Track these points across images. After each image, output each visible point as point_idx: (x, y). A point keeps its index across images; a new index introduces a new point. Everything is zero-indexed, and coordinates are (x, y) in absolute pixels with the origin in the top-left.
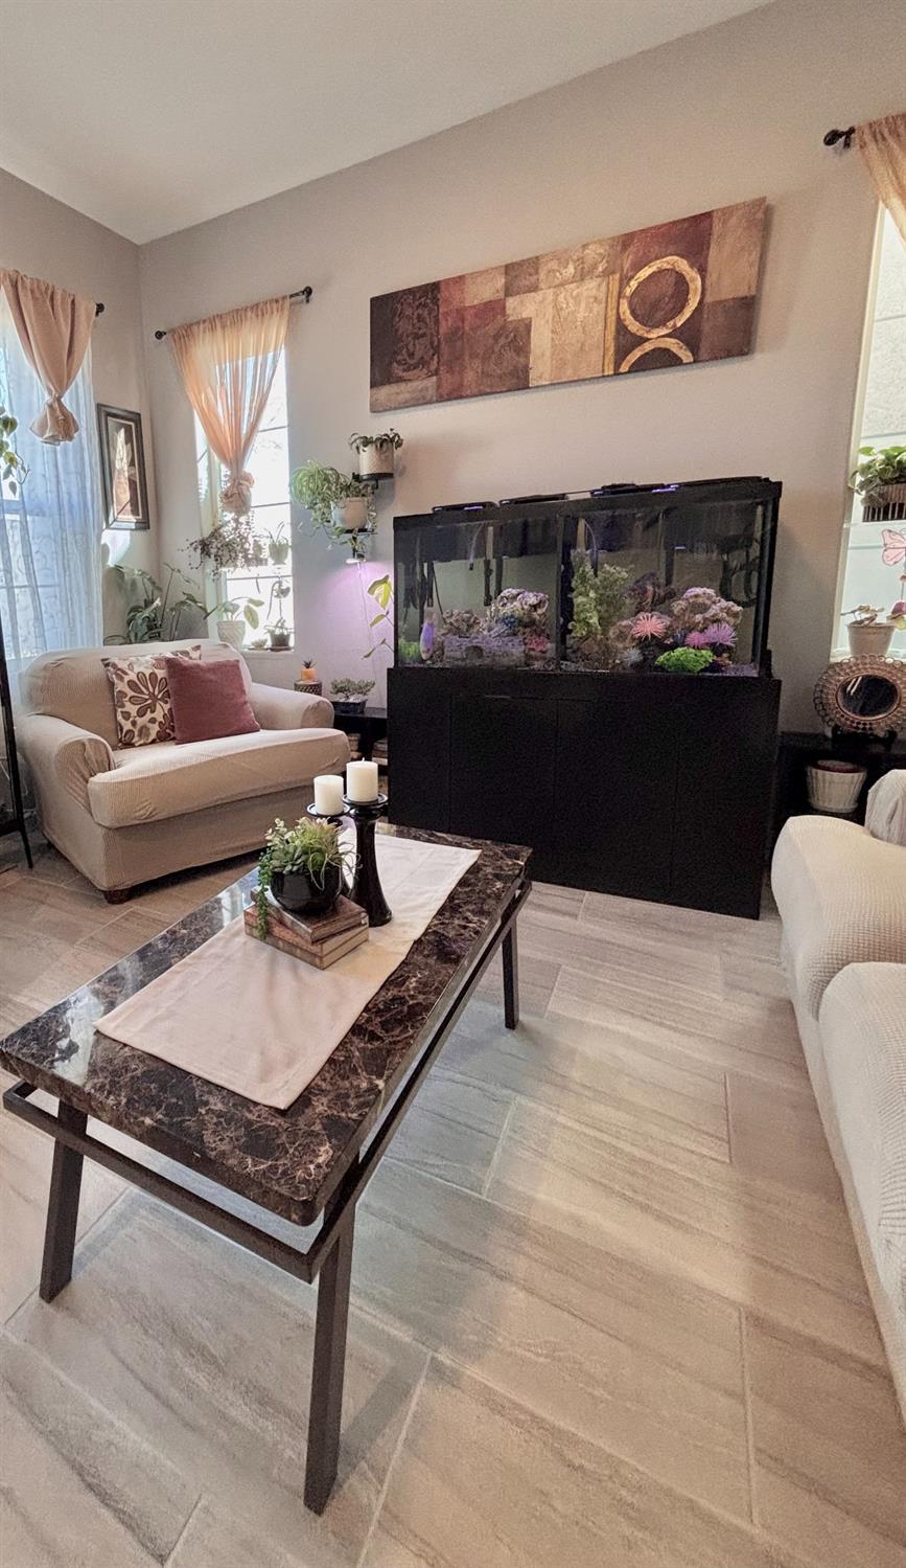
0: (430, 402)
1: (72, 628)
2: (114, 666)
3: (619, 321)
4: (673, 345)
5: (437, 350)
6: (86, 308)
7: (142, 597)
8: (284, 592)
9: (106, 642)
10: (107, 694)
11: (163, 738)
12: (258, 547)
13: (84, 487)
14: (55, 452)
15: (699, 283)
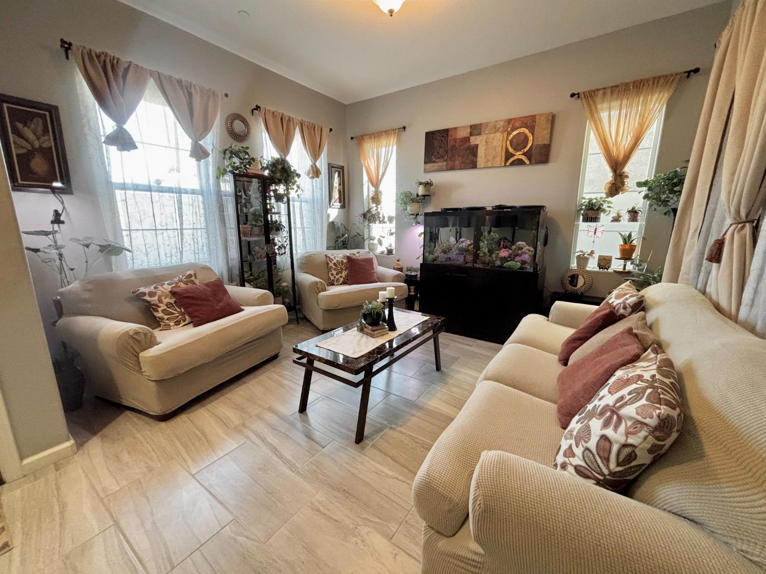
0: (444, 170)
1: (315, 243)
2: (329, 257)
3: (507, 148)
4: (523, 158)
5: (447, 152)
6: (326, 131)
7: (341, 232)
8: (392, 234)
9: (328, 248)
10: (326, 267)
11: (344, 283)
12: (384, 217)
13: (322, 194)
14: (313, 182)
15: (532, 137)
